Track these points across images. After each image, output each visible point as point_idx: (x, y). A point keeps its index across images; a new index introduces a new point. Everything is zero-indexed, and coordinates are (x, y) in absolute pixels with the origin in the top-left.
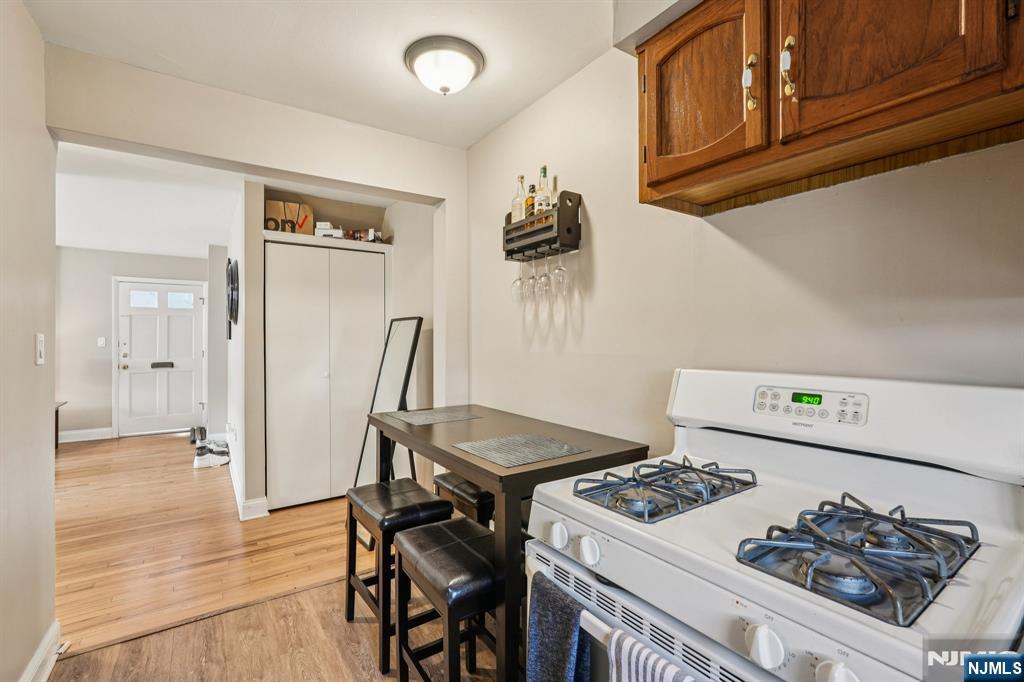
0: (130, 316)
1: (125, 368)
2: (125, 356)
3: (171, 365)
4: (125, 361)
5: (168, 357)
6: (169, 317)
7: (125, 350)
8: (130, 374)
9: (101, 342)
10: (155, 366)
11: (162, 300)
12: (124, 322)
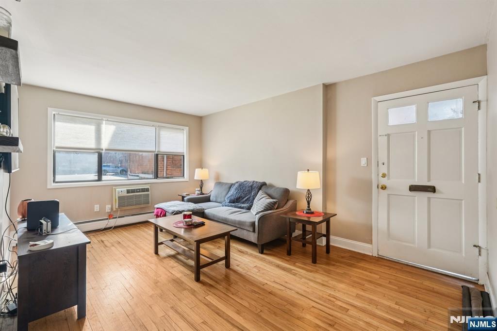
0: (388, 135)
1: (384, 188)
2: (384, 176)
3: (433, 189)
4: (384, 181)
5: (429, 180)
6: (429, 132)
7: (383, 169)
8: (389, 195)
9: (364, 161)
10: (414, 188)
11: (422, 113)
12: (383, 141)
